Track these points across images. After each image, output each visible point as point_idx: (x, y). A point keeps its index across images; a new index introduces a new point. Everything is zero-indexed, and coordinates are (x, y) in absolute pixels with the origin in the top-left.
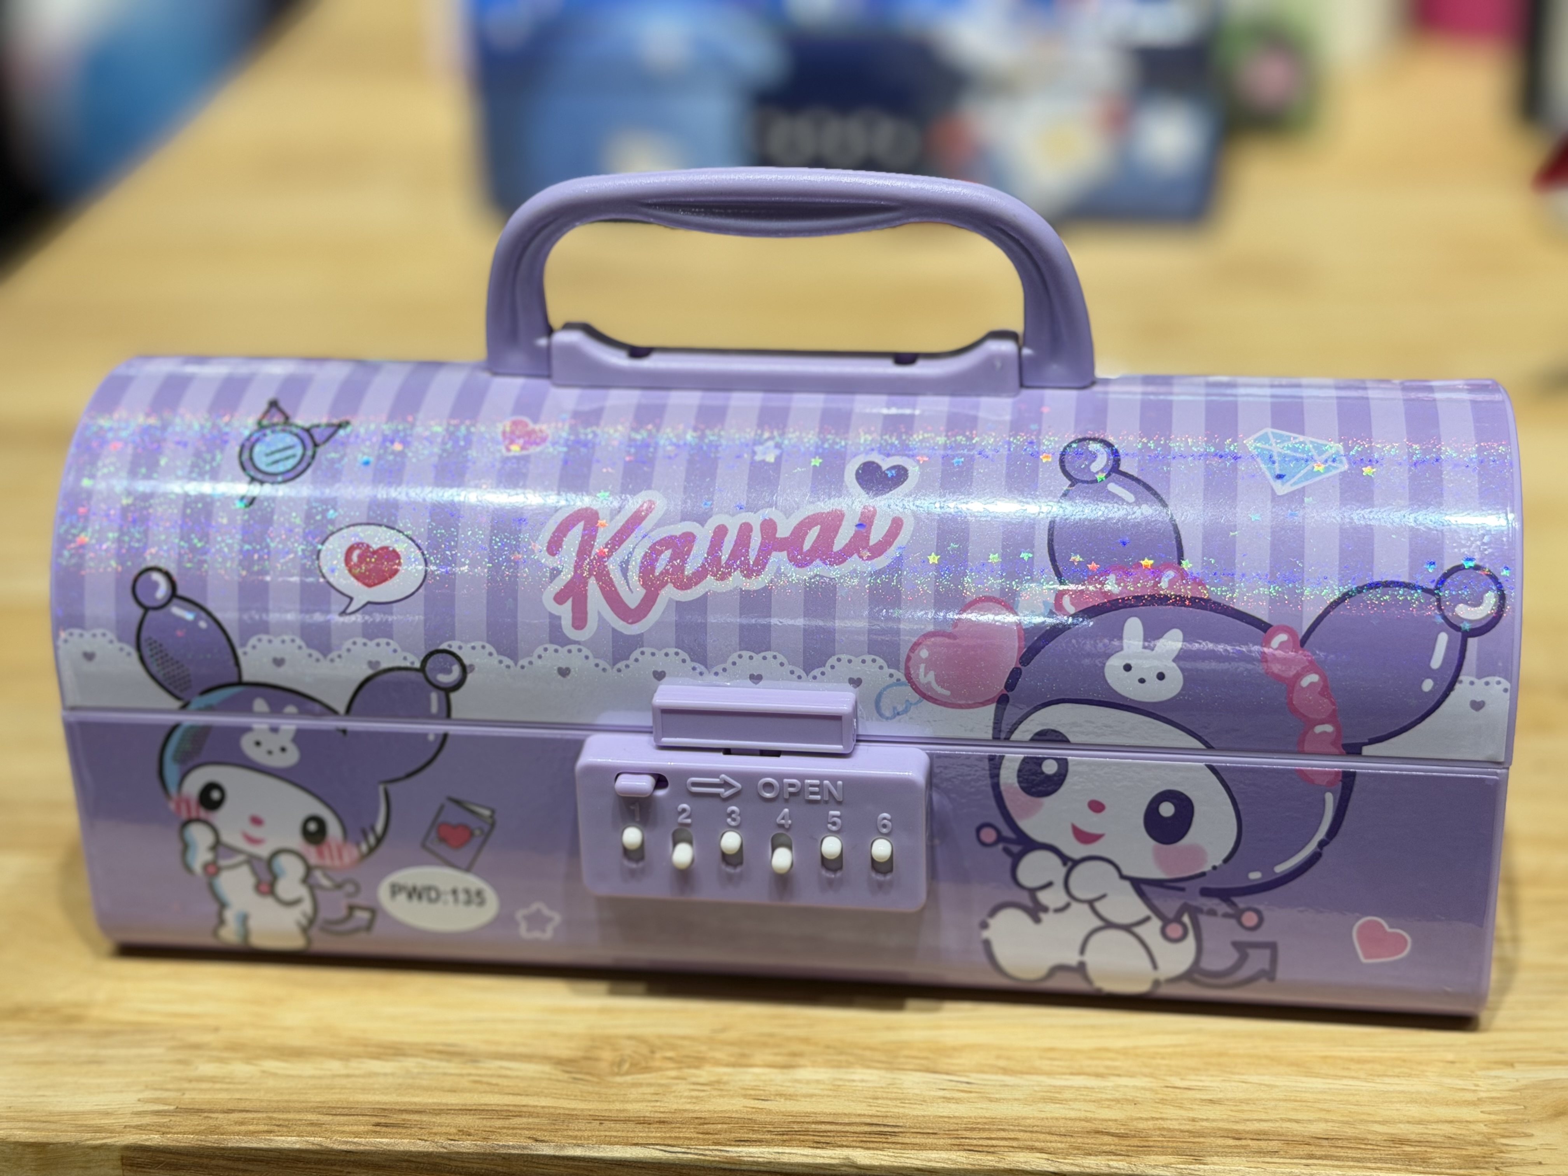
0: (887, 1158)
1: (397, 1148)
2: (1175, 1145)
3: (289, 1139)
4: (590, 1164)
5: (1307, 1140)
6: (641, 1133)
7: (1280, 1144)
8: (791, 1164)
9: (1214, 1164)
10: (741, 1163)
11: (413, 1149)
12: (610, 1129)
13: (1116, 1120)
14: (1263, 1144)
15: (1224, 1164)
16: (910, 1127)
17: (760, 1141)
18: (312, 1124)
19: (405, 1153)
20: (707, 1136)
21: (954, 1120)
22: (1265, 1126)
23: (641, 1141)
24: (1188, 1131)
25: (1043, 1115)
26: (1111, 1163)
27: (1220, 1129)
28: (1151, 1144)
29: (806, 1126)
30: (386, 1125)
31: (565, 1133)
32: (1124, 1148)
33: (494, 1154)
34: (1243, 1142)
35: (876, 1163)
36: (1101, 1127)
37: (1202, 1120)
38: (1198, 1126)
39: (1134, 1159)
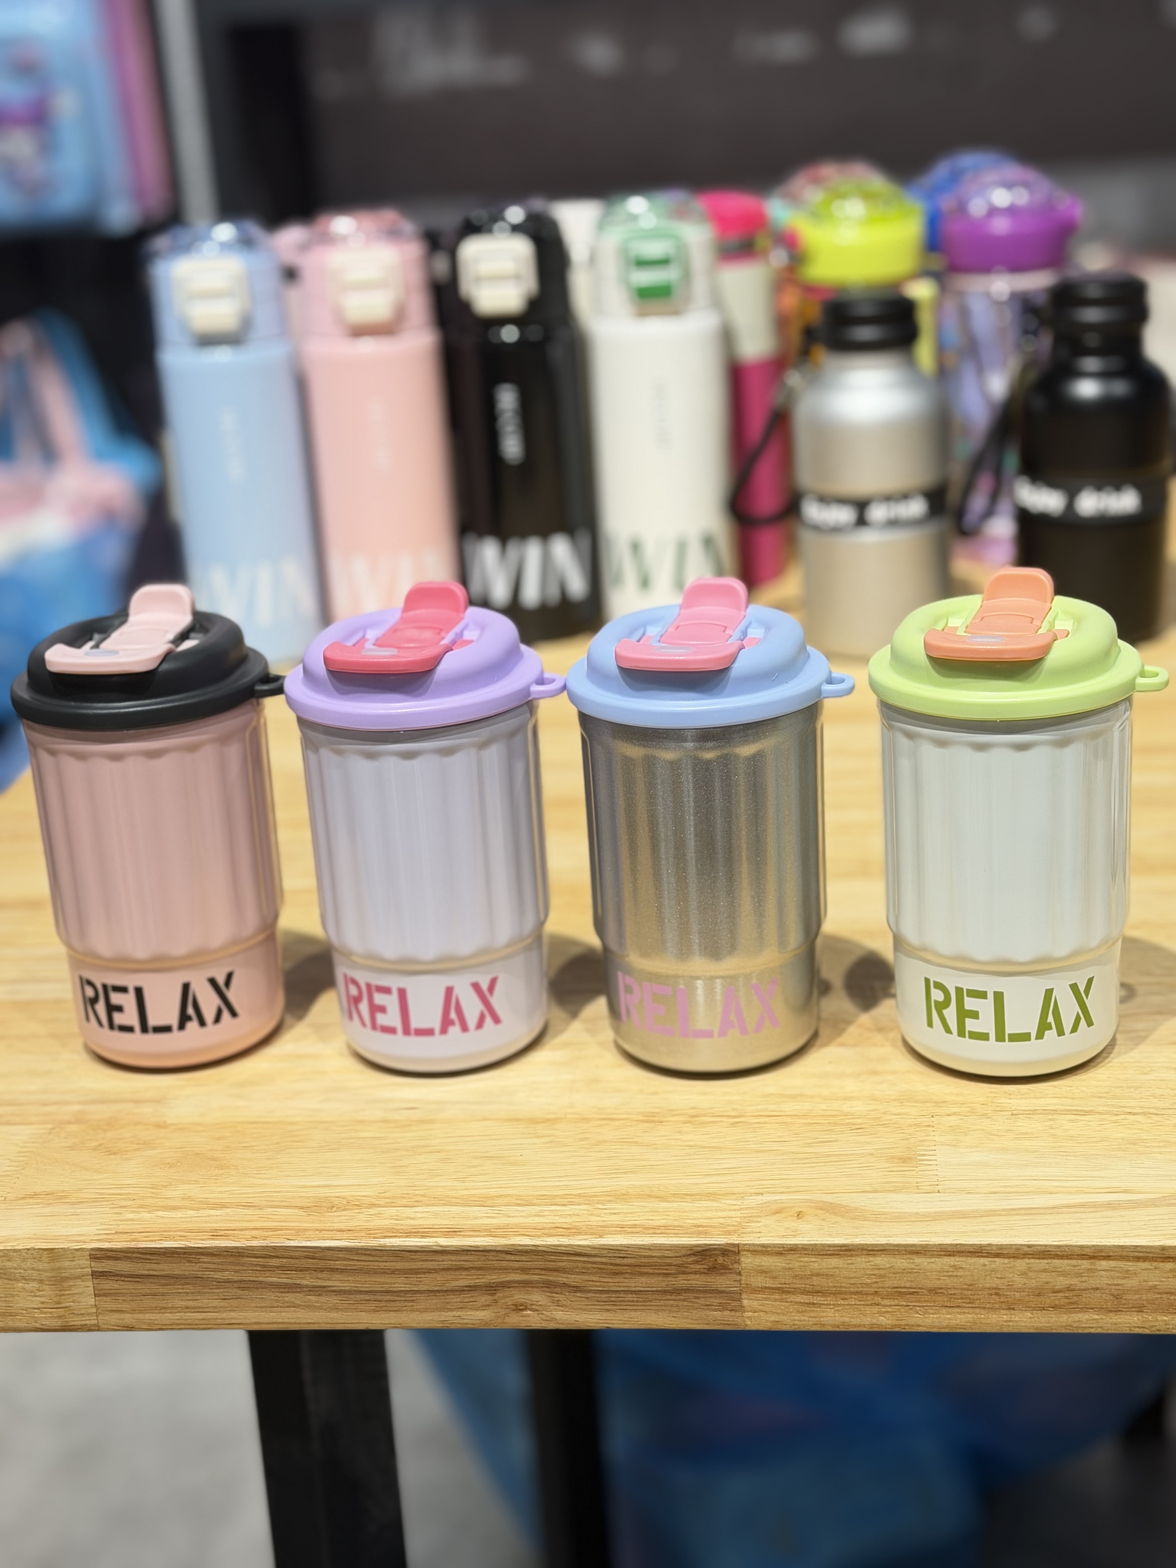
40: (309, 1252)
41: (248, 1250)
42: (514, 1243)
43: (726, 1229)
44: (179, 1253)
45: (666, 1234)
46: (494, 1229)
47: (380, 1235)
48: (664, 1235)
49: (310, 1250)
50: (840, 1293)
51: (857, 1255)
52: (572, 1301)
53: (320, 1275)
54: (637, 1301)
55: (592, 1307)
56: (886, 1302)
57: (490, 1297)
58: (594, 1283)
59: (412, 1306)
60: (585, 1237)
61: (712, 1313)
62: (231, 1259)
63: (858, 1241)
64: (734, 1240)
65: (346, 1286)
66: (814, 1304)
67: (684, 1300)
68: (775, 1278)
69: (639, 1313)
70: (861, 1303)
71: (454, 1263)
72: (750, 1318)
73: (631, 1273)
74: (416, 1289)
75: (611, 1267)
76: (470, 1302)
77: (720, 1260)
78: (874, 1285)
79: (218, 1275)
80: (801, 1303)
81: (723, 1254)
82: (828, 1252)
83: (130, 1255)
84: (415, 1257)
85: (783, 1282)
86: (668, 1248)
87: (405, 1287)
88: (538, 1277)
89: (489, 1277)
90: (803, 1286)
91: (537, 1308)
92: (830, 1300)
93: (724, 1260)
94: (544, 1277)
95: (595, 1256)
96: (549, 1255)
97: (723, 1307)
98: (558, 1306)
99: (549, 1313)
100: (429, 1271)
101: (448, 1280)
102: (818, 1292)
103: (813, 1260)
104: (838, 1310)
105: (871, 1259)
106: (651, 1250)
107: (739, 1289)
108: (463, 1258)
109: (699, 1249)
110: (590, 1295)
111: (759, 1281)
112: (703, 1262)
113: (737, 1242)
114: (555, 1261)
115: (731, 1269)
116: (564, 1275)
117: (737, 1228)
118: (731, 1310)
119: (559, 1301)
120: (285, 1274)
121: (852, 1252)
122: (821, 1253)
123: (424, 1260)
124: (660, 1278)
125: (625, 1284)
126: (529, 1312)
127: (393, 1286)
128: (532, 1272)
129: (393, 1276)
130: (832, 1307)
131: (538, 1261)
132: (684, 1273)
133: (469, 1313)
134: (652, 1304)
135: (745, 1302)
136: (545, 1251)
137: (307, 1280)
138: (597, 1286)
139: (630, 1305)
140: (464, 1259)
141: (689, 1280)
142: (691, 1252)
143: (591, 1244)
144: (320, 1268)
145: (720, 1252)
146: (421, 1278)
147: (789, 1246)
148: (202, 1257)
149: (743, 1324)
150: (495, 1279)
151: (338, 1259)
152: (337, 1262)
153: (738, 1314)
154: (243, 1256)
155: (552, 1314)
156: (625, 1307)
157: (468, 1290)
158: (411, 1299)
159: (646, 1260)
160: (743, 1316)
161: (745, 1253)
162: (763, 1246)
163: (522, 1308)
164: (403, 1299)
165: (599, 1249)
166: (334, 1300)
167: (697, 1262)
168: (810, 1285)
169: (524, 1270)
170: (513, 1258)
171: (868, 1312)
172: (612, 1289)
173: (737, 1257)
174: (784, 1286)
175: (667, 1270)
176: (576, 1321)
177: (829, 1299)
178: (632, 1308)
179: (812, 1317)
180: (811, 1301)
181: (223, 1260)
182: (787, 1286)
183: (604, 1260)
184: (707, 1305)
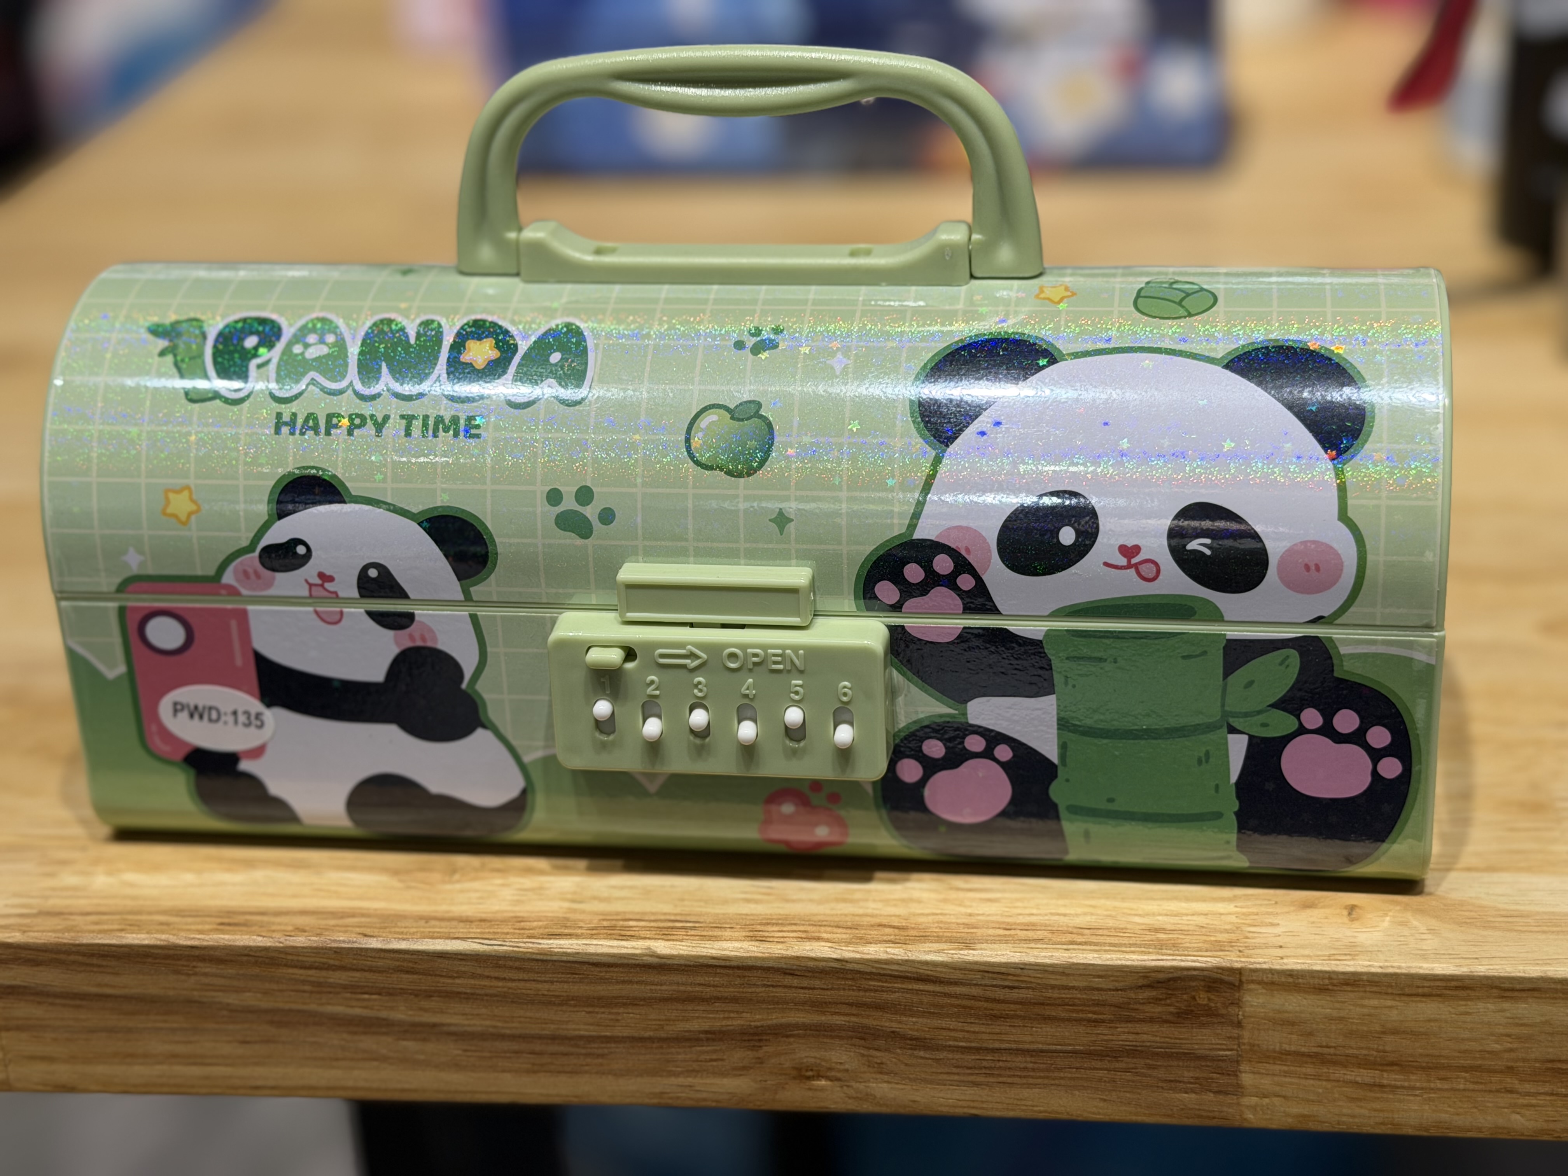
0: (684, 948)
1: (237, 943)
2: (949, 935)
3: (139, 936)
4: (415, 957)
5: (1071, 930)
6: (462, 930)
7: (1045, 933)
8: (598, 955)
9: (981, 949)
10: (552, 954)
11: (252, 944)
12: (434, 927)
13: (899, 916)
14: (1030, 934)
15: (991, 950)
16: (710, 923)
17: (570, 935)
18: (162, 924)
19: (246, 948)
20: (522, 931)
21: (752, 917)
22: (1033, 919)
23: (461, 935)
24: (963, 924)
25: (834, 912)
26: (888, 950)
27: (993, 922)
28: (928, 934)
29: (614, 922)
30: (229, 924)
31: (393, 930)
32: (902, 938)
33: (326, 948)
34: (1012, 932)
35: (674, 952)
36: (884, 921)
37: (978, 915)
38: (972, 920)
39: (909, 946)
40: (404, 960)
41: (287, 954)
42: (798, 954)
43: (1213, 939)
44: (155, 957)
45: (1096, 944)
46: (761, 924)
47: (541, 931)
48: (1093, 948)
49: (406, 956)
50: (1437, 1067)
51: (1478, 998)
52: (906, 1065)
53: (425, 1004)
54: (1033, 1070)
55: (945, 1077)
56: (1529, 1087)
57: (749, 1053)
58: (952, 1034)
59: (601, 1065)
60: (936, 946)
61: (1177, 1095)
62: (256, 970)
63: (1482, 969)
64: (1232, 959)
65: (477, 1024)
66: (1382, 1086)
67: (1126, 1070)
68: (1311, 1034)
69: (1037, 1090)
70: (1476, 1087)
71: (682, 988)
72: (1254, 1108)
73: (1024, 1018)
74: (608, 1034)
75: (986, 1005)
76: (712, 1060)
77: (1203, 998)
78: (1506, 1055)
79: (232, 999)
80: (1357, 1083)
81: (1209, 987)
82: (1420, 991)
83: (62, 957)
84: (608, 975)
85: (1324, 1044)
86: (1100, 973)
87: (586, 1030)
88: (842, 1018)
89: (748, 1015)
90: (1364, 1052)
91: (839, 1075)
92: (1416, 1079)
93: (1209, 999)
94: (854, 1019)
95: (956, 983)
96: (865, 979)
97: (1201, 1086)
98: (881, 1073)
99: (861, 1086)
100: (634, 1002)
101: (669, 1020)
102: (1392, 1064)
103: (1389, 1003)
104: (1430, 1099)
105: (1506, 1005)
106: (1068, 975)
107: (1234, 1052)
108: (700, 979)
109: (1161, 976)
110: (942, 1055)
111: (1274, 1040)
112: (1168, 1001)
113: (1238, 965)
114: (876, 991)
115: (1222, 1016)
116: (894, 1017)
117: (1233, 936)
118: (1217, 1093)
119: (882, 1063)
120: (358, 1000)
121: (1469, 992)
122: (1407, 991)
123: (624, 982)
124: (1081, 1029)
125: (1012, 1038)
126: (823, 1082)
127: (564, 1027)
128: (833, 1010)
129: (564, 1008)
130: (1418, 1092)
131: (844, 989)
132: (1129, 1020)
133: (708, 1081)
134: (1062, 1075)
135: (1247, 1079)
136: (859, 972)
137: (401, 1013)
138: (956, 1039)
139: (1020, 1077)
140: (703, 982)
141: (1138, 1034)
142: (1145, 982)
143: (950, 960)
144: (425, 991)
145: (1202, 983)
146: (618, 1014)
147: (1342, 977)
148: (200, 964)
149: (1238, 1117)
150: (758, 1020)
151: (460, 975)
152: (457, 981)
153: (1229, 1099)
154: (279, 965)
155: (868, 1087)
156: (1009, 1080)
157: (708, 1039)
158: (600, 1051)
159: (1055, 994)
160: (1238, 1104)
161: (1252, 986)
162: (1291, 974)
163: (810, 1073)
164: (583, 1051)
165: (965, 969)
166: (454, 1049)
167: (1156, 1001)
168: (1378, 1051)
169: (818, 1006)
170: (795, 982)
171: (1490, 1105)
172: (985, 1045)
173: (1237, 994)
174: (1326, 1051)
175: (1094, 1013)
176: (914, 1101)
177: (1413, 1077)
178: (1024, 1081)
179: (1375, 1110)
180: (1377, 1080)
181: (241, 972)
182: (1332, 1051)
183: (974, 991)
184: (1172, 1081)
